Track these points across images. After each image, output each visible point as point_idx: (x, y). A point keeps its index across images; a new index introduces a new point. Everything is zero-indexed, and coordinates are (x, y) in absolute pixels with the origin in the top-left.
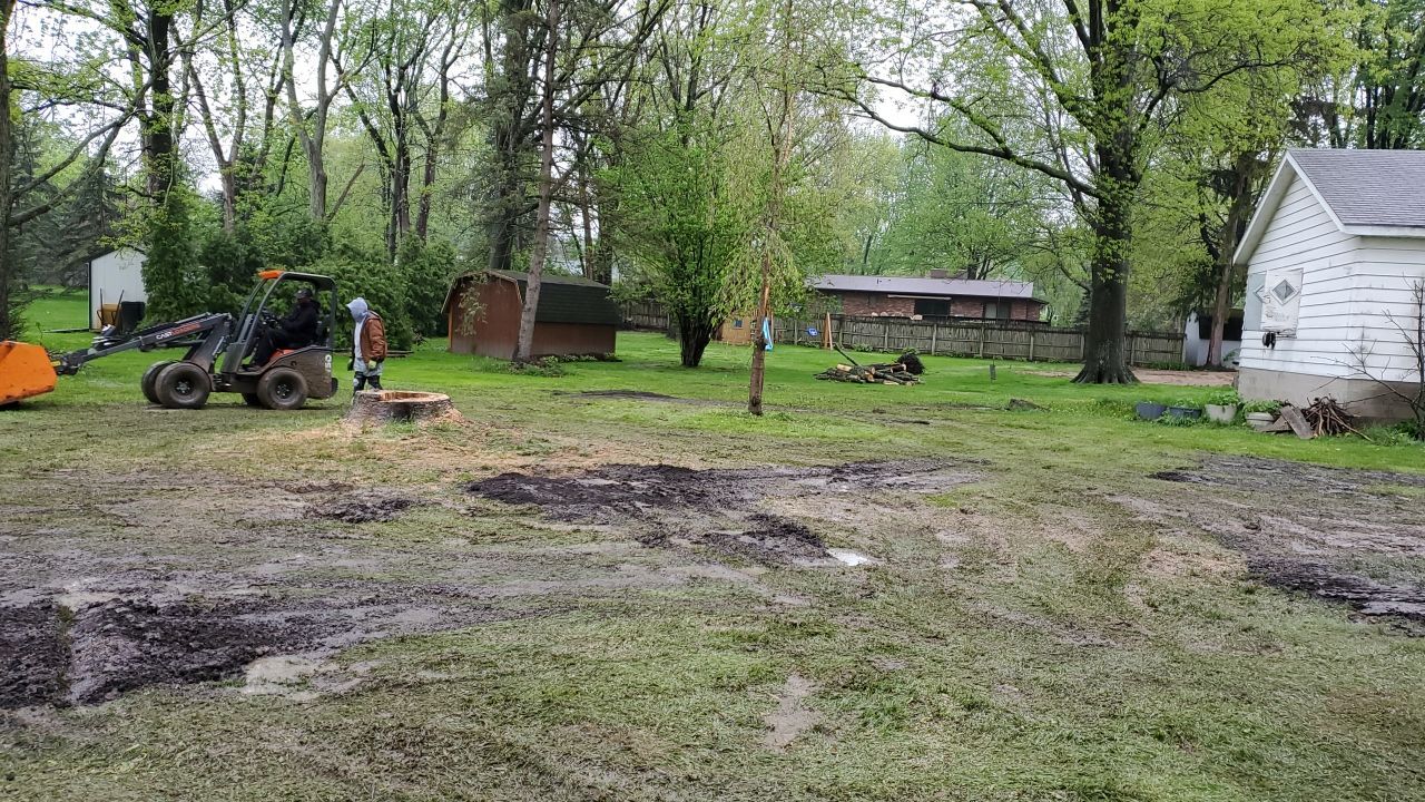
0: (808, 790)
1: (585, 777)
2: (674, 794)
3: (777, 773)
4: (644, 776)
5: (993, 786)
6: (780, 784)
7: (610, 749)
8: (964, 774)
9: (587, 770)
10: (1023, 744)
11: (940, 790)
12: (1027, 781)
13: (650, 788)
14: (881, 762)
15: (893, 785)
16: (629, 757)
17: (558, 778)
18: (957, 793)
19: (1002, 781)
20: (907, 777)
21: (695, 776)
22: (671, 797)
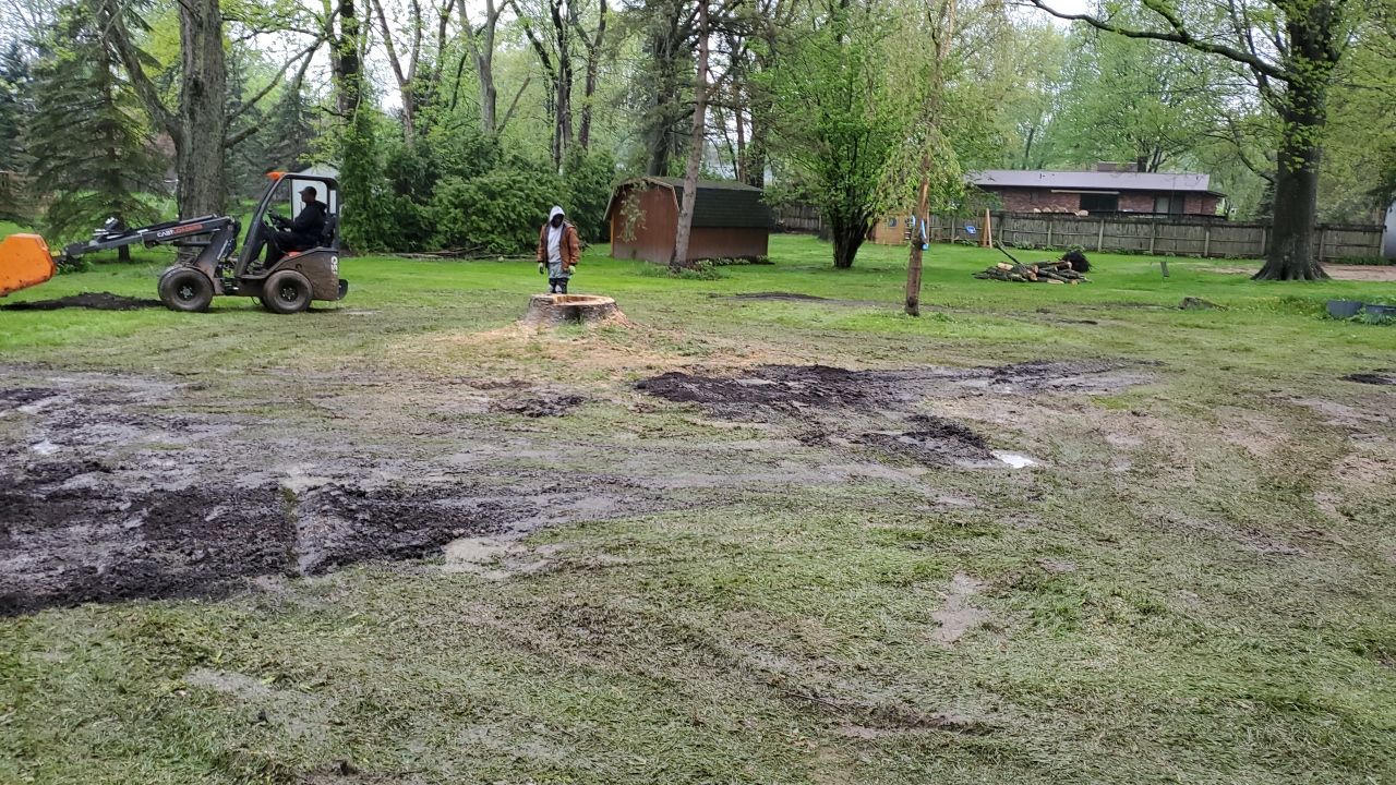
0: (979, 685)
1: (758, 661)
2: (845, 682)
3: (947, 668)
4: (815, 663)
5: (1170, 692)
6: (949, 678)
7: (780, 636)
8: (1140, 677)
9: (759, 654)
10: (1204, 651)
11: (1115, 693)
12: (1209, 688)
13: (821, 675)
14: (1052, 662)
15: (1066, 684)
16: (799, 645)
17: (732, 661)
18: (1134, 696)
19: (1181, 687)
20: (1081, 677)
21: (864, 666)
22: (841, 685)
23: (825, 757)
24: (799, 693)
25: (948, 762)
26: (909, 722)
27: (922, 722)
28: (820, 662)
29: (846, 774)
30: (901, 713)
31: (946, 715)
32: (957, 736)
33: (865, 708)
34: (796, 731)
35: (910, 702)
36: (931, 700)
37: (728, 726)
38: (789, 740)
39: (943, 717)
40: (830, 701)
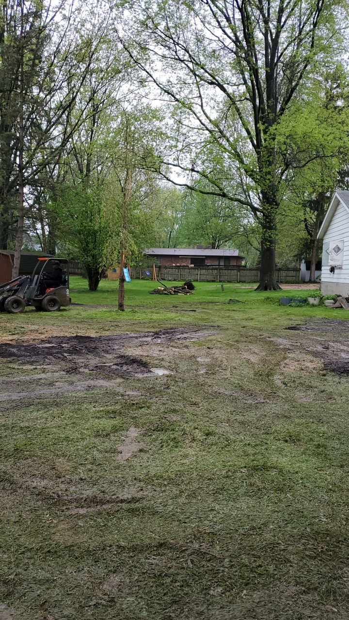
0: (135, 479)
1: (32, 483)
2: (74, 487)
3: (122, 473)
4: (60, 480)
5: (215, 470)
6: (122, 478)
7: (45, 469)
8: (204, 465)
9: (34, 480)
10: (229, 449)
11: (193, 473)
12: (230, 466)
13: (63, 486)
14: (168, 463)
15: (173, 473)
16: (54, 472)
17: (19, 485)
18: (201, 474)
19: (220, 467)
20: (179, 469)
21: (84, 478)
22: (73, 489)
23: (61, 526)
24: (51, 496)
25: (119, 518)
26: (102, 502)
27: (108, 501)
28: (63, 479)
29: (70, 533)
30: (98, 498)
31: (120, 496)
32: (125, 506)
33: (82, 499)
34: (48, 515)
35: (103, 492)
36: (114, 490)
37: (13, 519)
38: (44, 521)
39: (118, 497)
40: (66, 498)
